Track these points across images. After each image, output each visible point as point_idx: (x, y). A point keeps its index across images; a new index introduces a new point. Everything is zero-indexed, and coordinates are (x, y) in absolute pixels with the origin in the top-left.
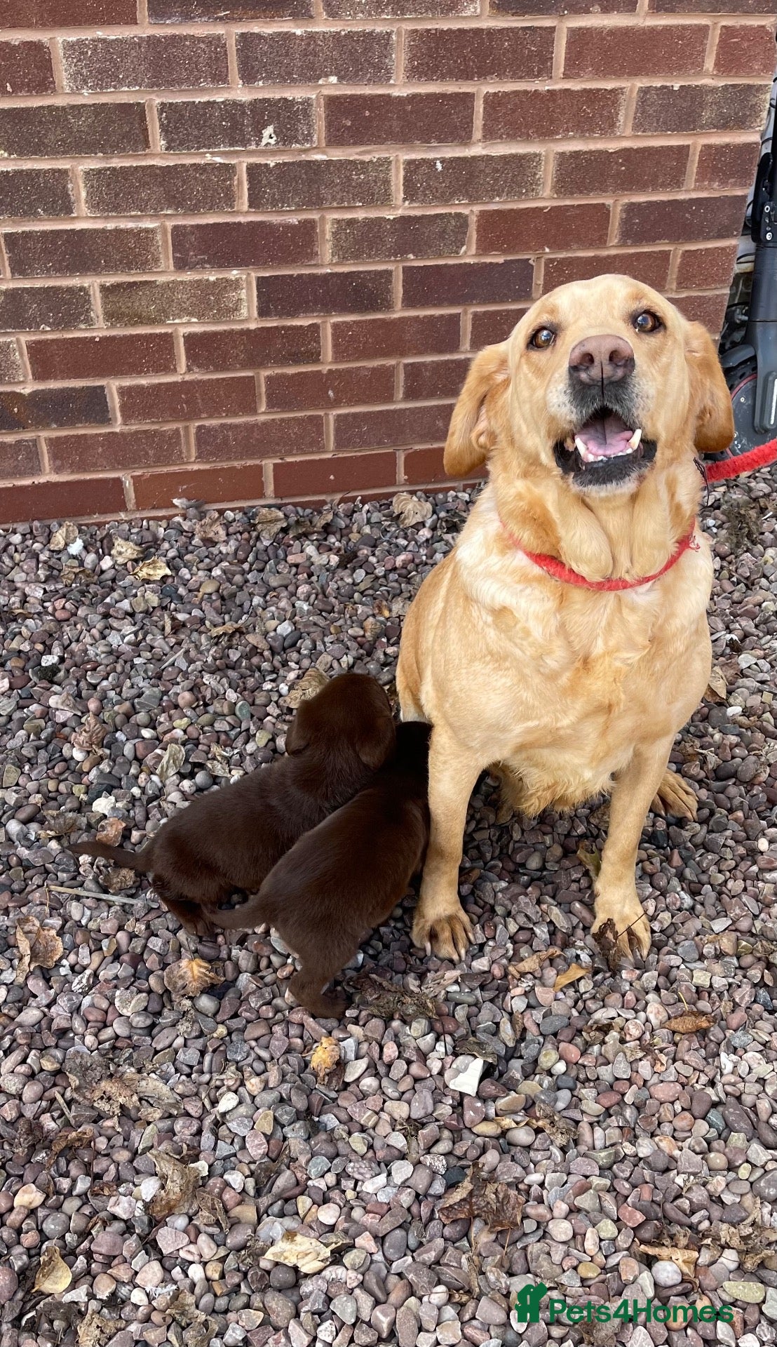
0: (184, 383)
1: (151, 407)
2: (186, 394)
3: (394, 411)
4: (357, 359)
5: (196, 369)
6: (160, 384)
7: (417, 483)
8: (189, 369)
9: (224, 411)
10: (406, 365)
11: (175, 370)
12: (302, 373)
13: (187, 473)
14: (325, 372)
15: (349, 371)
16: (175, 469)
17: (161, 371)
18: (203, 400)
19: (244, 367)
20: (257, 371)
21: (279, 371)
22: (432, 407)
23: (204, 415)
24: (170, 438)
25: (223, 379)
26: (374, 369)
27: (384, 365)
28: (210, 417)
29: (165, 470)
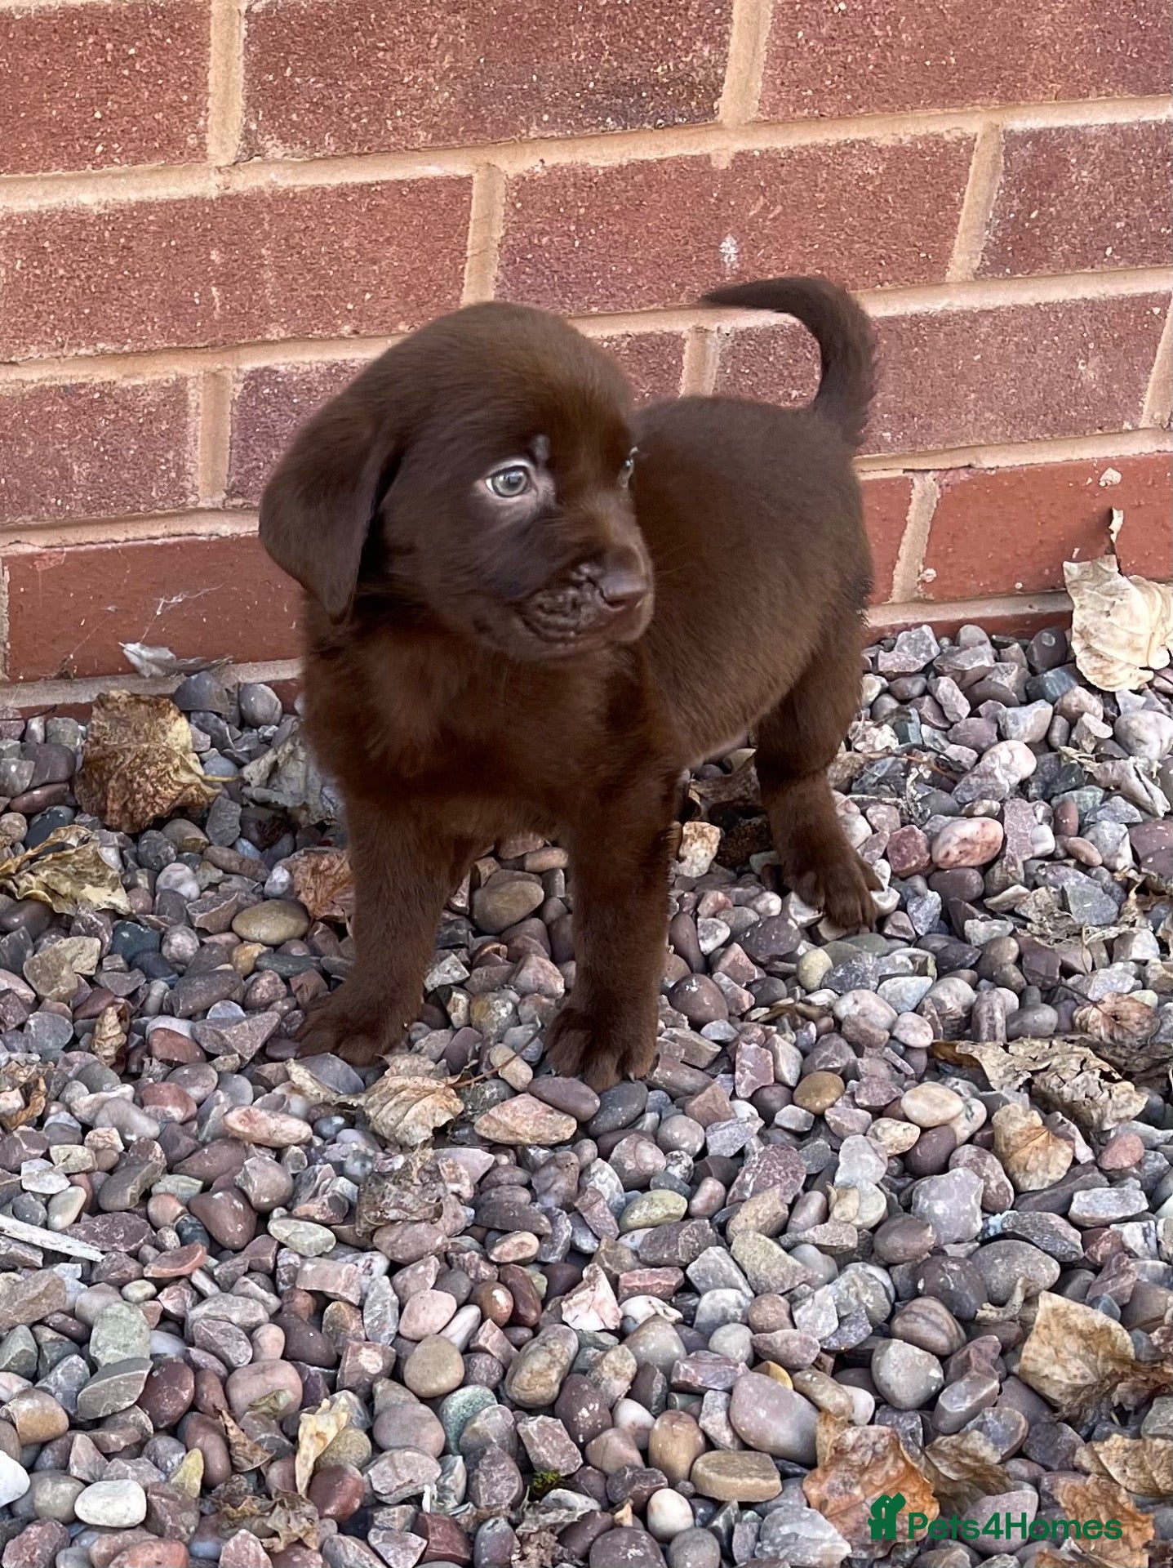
0: (229, 201)
1: (101, 297)
2: (227, 246)
3: (936, 322)
4: (845, 114)
5: (275, 149)
6: (144, 207)
7: (963, 598)
8: (252, 149)
9: (347, 316)
10: (1013, 140)
11: (199, 152)
12: (644, 167)
13: (191, 548)
14: (722, 163)
15: (807, 161)
16: (157, 532)
17: (152, 154)
18: (281, 271)
19: (444, 139)
20: (484, 156)
21: (560, 156)
22: (1071, 310)
23: (275, 332)
24: (153, 418)
25: (364, 189)
26: (899, 155)
27: (938, 139)
28: (300, 337)
29: (121, 535)
